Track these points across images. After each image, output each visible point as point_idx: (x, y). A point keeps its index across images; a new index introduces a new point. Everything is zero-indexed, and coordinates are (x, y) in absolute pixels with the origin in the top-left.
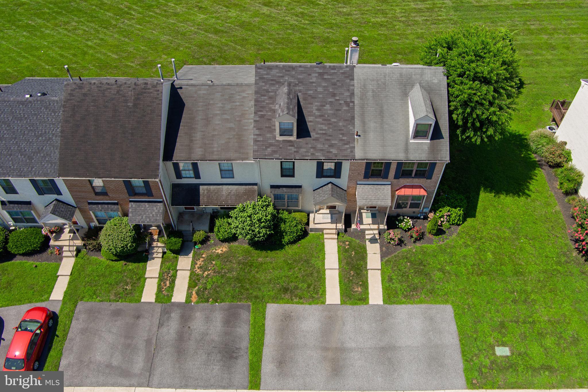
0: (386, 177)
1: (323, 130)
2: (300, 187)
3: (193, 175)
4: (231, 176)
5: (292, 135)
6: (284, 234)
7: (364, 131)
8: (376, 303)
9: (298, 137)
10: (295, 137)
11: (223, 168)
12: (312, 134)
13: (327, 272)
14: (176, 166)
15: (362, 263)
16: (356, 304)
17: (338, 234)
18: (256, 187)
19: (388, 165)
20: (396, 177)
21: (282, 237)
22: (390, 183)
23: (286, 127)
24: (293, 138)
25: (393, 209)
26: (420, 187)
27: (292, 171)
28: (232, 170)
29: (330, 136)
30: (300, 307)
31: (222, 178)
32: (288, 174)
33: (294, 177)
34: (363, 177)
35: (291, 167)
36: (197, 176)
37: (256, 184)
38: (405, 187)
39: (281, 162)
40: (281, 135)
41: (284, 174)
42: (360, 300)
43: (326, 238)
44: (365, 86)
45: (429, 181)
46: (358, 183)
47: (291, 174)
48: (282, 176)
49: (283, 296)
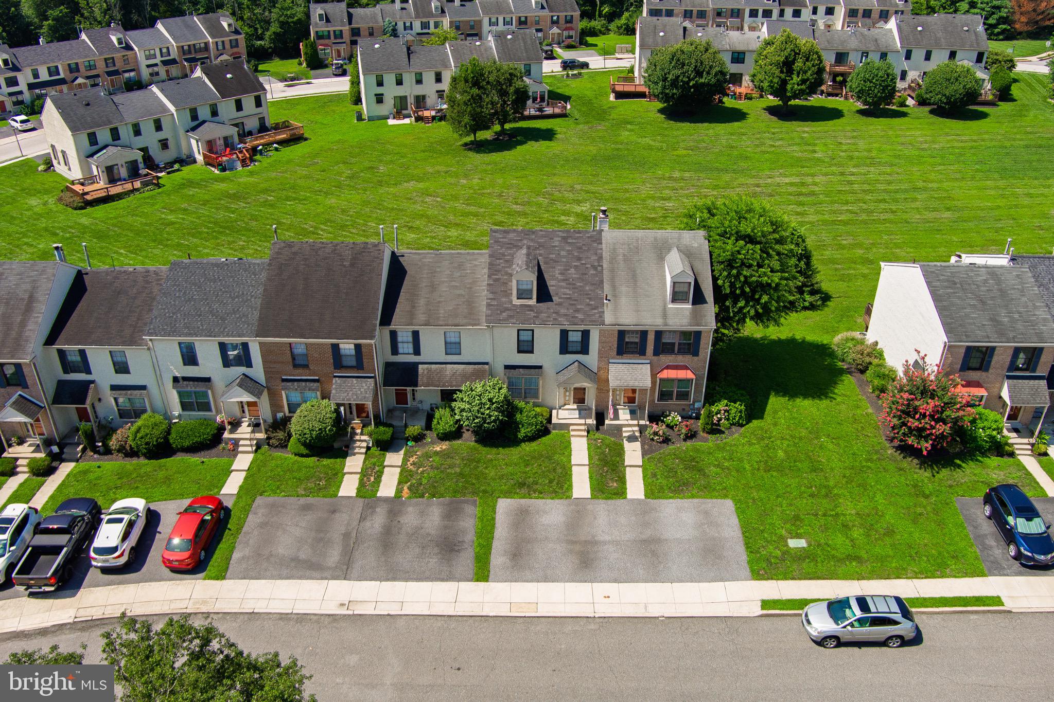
0: (642, 353)
1: (567, 294)
2: (540, 367)
3: (411, 351)
4: (458, 352)
5: (531, 298)
6: (520, 426)
7: (615, 296)
8: (636, 497)
9: (539, 301)
10: (535, 300)
11: (448, 340)
12: (554, 298)
13: (574, 468)
14: (393, 334)
15: (618, 459)
16: (610, 498)
17: (588, 432)
18: (487, 367)
19: (644, 334)
20: (656, 353)
21: (517, 430)
22: (649, 361)
23: (524, 287)
24: (533, 302)
25: (656, 402)
26: (685, 368)
27: (530, 344)
28: (460, 343)
29: (575, 300)
30: (540, 502)
31: (446, 354)
32: (526, 349)
33: (532, 352)
34: (615, 353)
35: (530, 338)
36: (417, 352)
37: (487, 363)
38: (668, 367)
39: (518, 330)
40: (518, 298)
41: (521, 349)
42: (615, 494)
43: (573, 436)
44: (614, 249)
45: (696, 358)
46: (611, 361)
47: (530, 349)
48: (519, 351)
49: (518, 491)
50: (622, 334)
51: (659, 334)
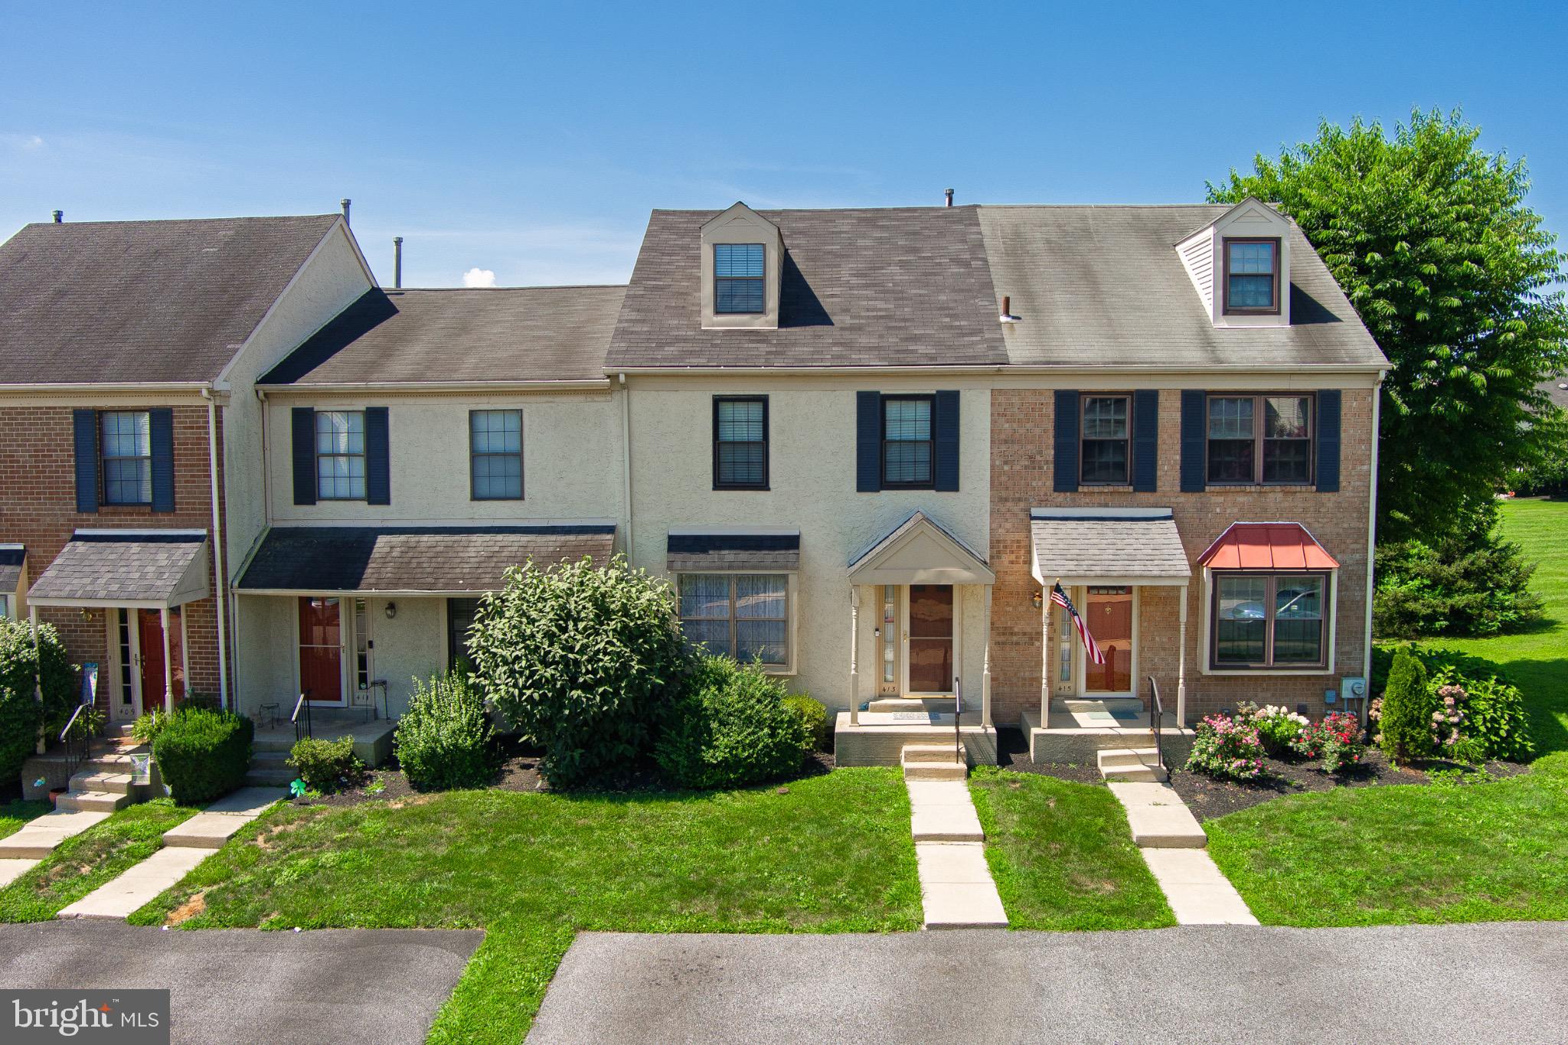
0: (1145, 481)
2: (791, 543)
3: (360, 488)
4: (513, 489)
5: (761, 311)
6: (714, 725)
8: (1219, 921)
9: (783, 322)
10: (773, 316)
11: (483, 444)
12: (834, 319)
13: (923, 850)
14: (305, 424)
15: (1101, 821)
16: (1096, 926)
18: (608, 537)
20: (1191, 483)
21: (703, 736)
22: (1168, 512)
23: (739, 272)
24: (767, 322)
25: (1206, 671)
26: (1295, 536)
27: (756, 455)
28: (519, 455)
29: (905, 320)
31: (475, 497)
32: (741, 475)
33: (763, 485)
34: (1050, 483)
35: (756, 434)
36: (378, 491)
37: (611, 530)
38: (1237, 536)
39: (717, 401)
40: (717, 312)
41: (727, 475)
42: (1116, 911)
43: (912, 772)
44: (1017, 235)
45: (1329, 499)
46: (1035, 512)
47: (756, 475)
48: (720, 484)
50: (1066, 402)
51: (1194, 403)
